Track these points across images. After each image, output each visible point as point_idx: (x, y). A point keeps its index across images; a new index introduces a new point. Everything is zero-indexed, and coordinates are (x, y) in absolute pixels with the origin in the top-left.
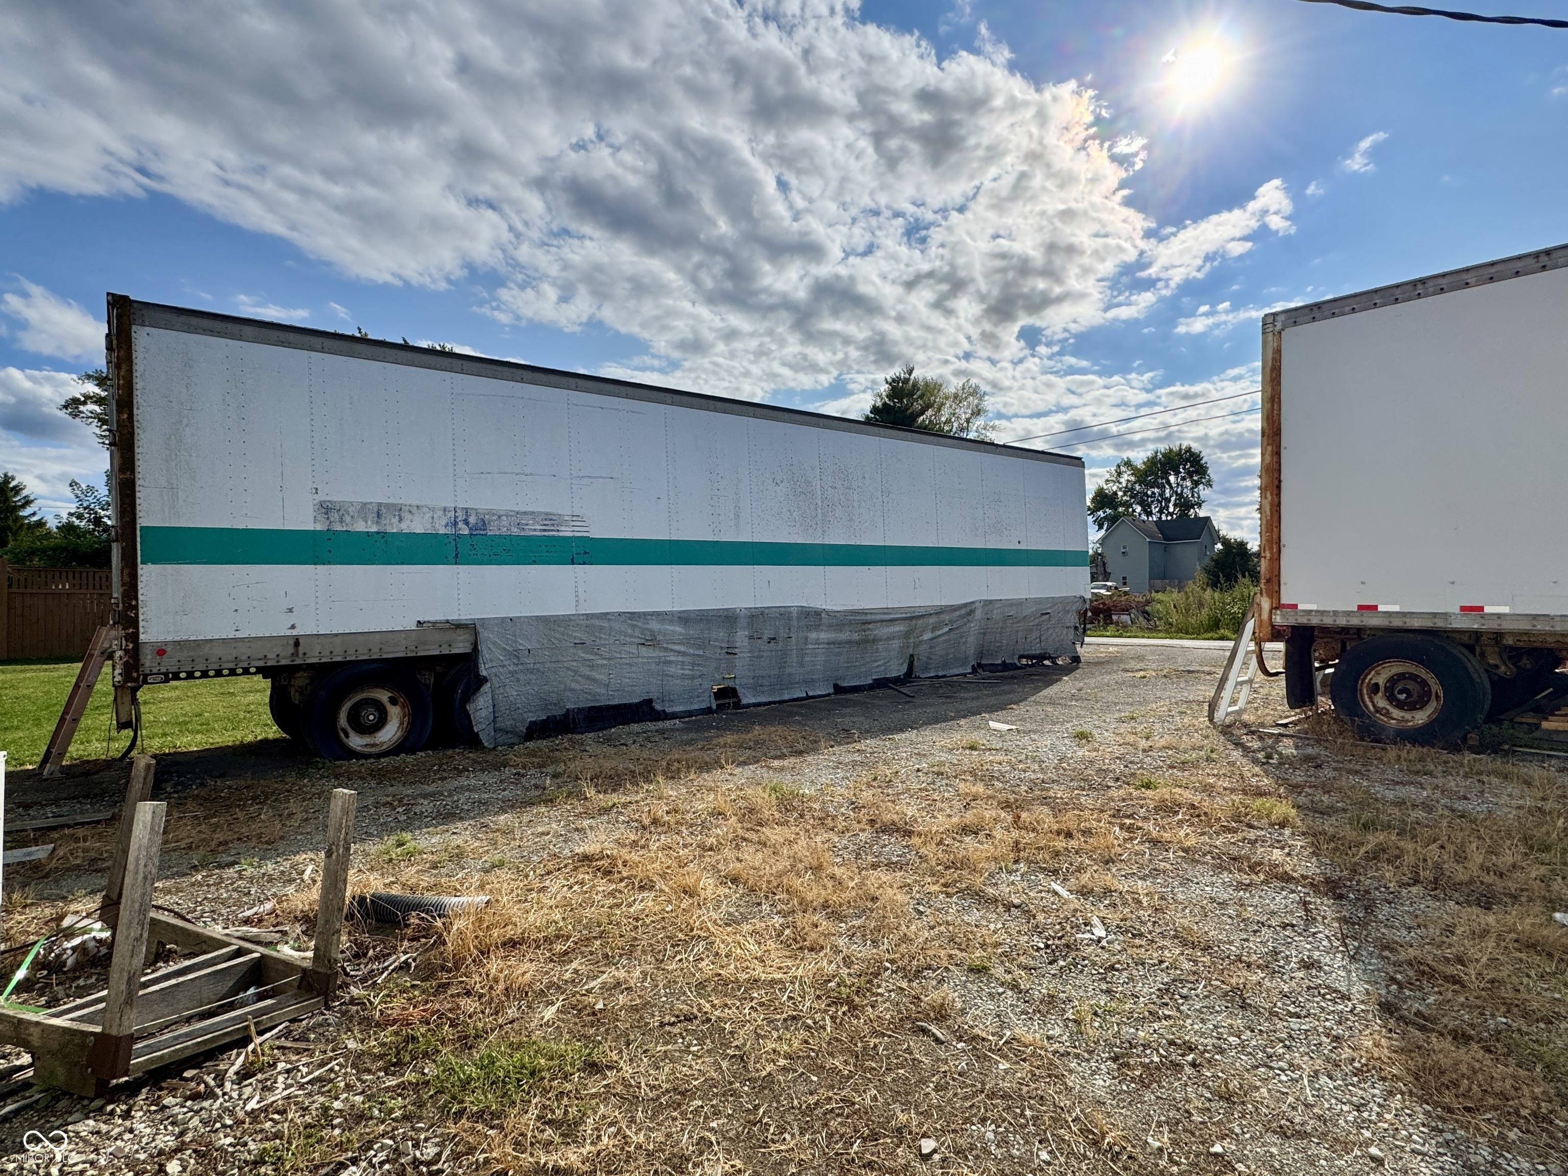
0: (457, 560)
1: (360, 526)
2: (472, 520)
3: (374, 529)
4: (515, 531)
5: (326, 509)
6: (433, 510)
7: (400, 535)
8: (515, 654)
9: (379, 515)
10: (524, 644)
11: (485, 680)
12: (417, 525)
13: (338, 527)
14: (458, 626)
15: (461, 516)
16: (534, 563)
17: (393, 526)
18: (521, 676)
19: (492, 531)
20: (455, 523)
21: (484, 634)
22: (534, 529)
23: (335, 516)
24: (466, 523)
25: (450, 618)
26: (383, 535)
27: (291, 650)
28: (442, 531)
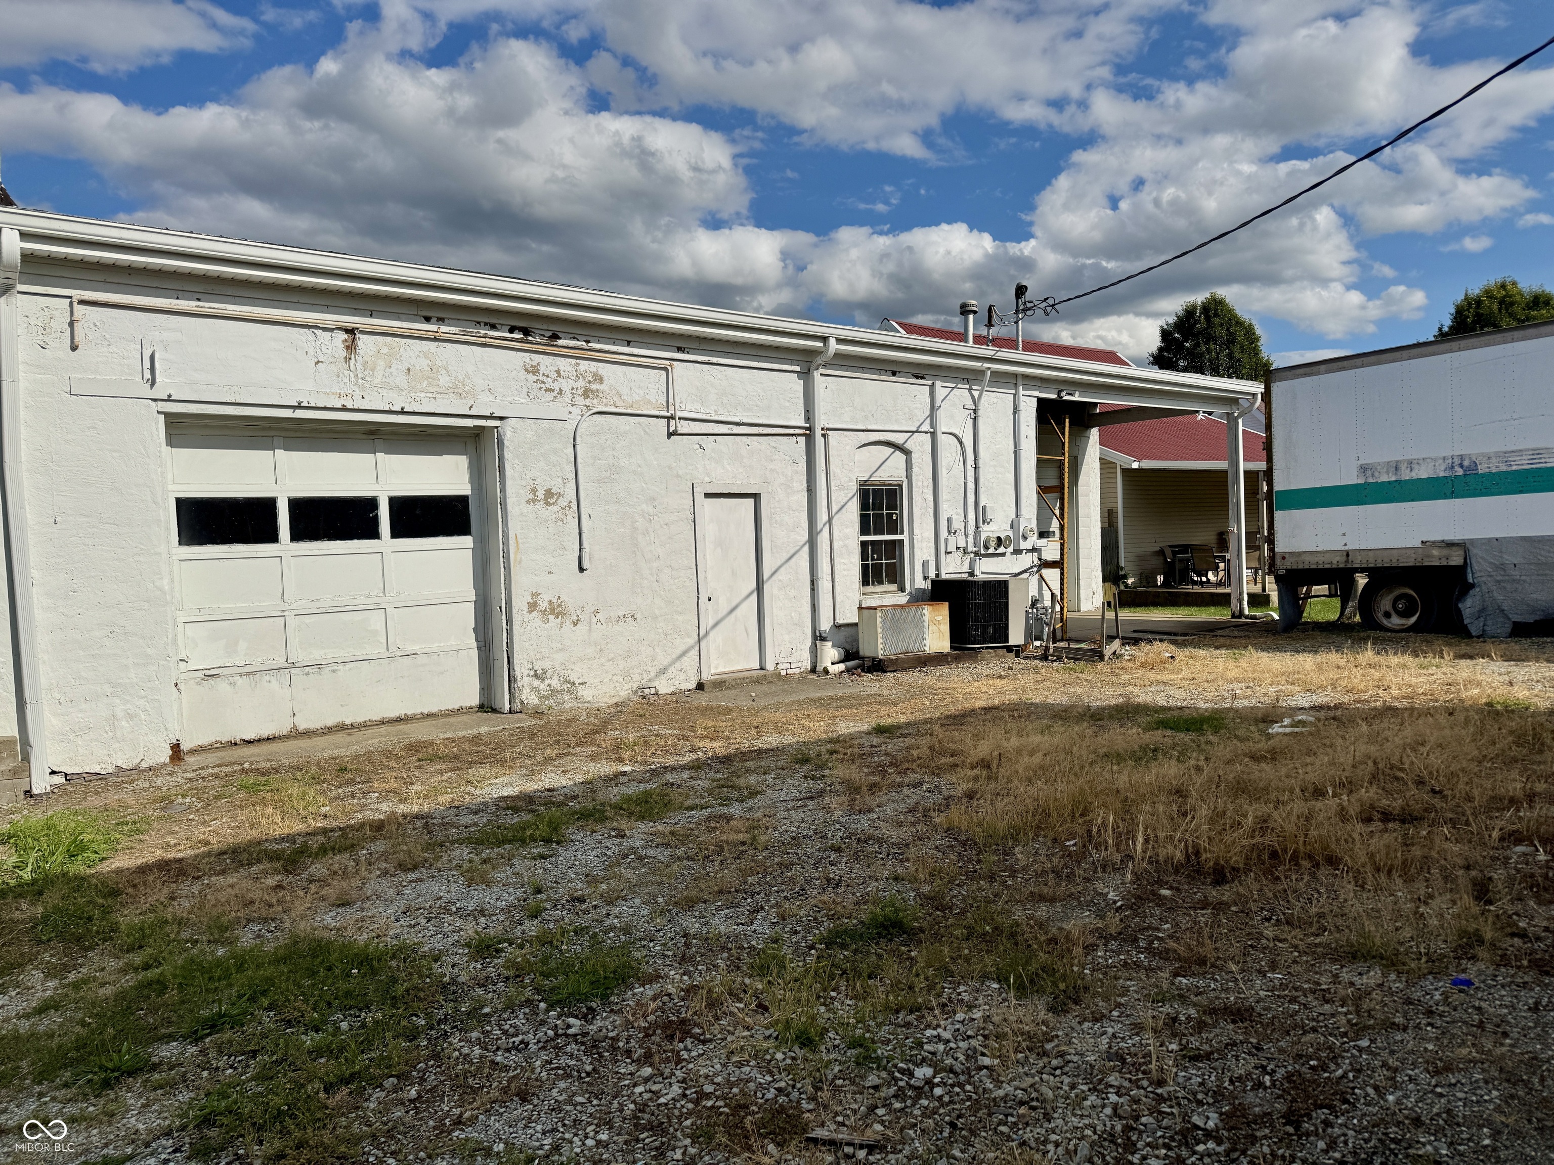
0: (1453, 495)
1: (1384, 478)
2: (1466, 463)
3: (1393, 479)
4: (1503, 468)
5: (1363, 469)
6: (1434, 460)
7: (1412, 481)
8: (1501, 567)
9: (1397, 469)
10: (1509, 559)
11: (1472, 586)
12: (1423, 473)
13: (1371, 480)
14: (1450, 545)
15: (1457, 461)
16: (1521, 492)
17: (1406, 475)
18: (1508, 586)
19: (1482, 469)
20: (1453, 467)
21: (1474, 551)
22: (1521, 463)
23: (1369, 473)
24: (1461, 466)
25: (1446, 538)
26: (1398, 482)
27: (1344, 558)
28: (1442, 474)
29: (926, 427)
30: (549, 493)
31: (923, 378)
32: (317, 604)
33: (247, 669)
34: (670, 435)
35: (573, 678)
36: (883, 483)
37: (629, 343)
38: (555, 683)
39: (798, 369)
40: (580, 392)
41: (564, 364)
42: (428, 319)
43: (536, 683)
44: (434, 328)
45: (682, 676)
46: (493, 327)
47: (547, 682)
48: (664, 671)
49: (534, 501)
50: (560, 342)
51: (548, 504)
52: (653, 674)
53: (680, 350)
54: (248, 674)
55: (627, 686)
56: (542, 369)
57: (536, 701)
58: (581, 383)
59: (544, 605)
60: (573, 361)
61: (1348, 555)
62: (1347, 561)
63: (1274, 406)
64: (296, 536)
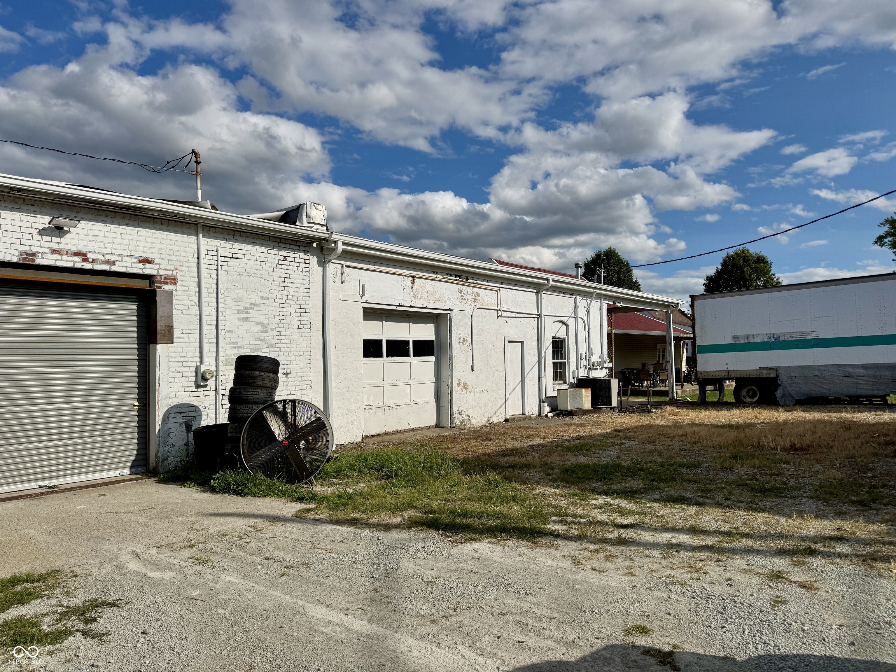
0: (771, 349)
1: (743, 341)
2: (775, 336)
3: (747, 342)
4: (790, 339)
5: (734, 337)
6: (763, 335)
7: (754, 343)
8: (791, 378)
9: (748, 338)
10: (793, 374)
11: (780, 385)
12: (758, 340)
13: (737, 342)
14: (771, 369)
15: (772, 335)
16: (797, 348)
17: (752, 341)
18: (794, 385)
19: (782, 339)
20: (770, 338)
21: (780, 371)
22: (796, 337)
23: (736, 339)
24: (774, 337)
25: (769, 366)
26: (749, 343)
27: (727, 374)
28: (766, 341)
29: (573, 315)
30: (464, 340)
31: (572, 295)
32: (392, 382)
33: (374, 407)
34: (498, 317)
35: (469, 415)
36: (559, 338)
37: (487, 281)
38: (464, 416)
39: (535, 291)
40: (473, 300)
41: (469, 289)
42: (434, 273)
43: (459, 416)
44: (435, 276)
45: (500, 416)
46: (451, 275)
47: (462, 416)
48: (495, 413)
49: (460, 343)
50: (469, 281)
51: (463, 344)
52: (492, 414)
53: (502, 283)
54: (373, 409)
55: (485, 419)
56: (463, 291)
57: (459, 424)
58: (474, 296)
59: (462, 385)
60: (472, 288)
61: (729, 372)
62: (728, 375)
63: (695, 310)
64: (387, 356)
